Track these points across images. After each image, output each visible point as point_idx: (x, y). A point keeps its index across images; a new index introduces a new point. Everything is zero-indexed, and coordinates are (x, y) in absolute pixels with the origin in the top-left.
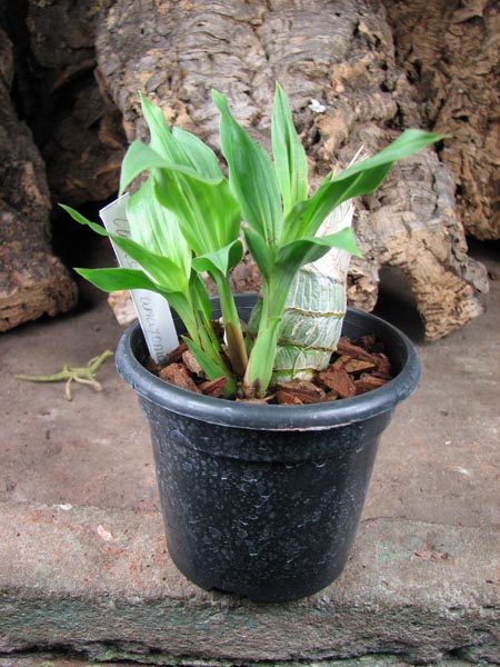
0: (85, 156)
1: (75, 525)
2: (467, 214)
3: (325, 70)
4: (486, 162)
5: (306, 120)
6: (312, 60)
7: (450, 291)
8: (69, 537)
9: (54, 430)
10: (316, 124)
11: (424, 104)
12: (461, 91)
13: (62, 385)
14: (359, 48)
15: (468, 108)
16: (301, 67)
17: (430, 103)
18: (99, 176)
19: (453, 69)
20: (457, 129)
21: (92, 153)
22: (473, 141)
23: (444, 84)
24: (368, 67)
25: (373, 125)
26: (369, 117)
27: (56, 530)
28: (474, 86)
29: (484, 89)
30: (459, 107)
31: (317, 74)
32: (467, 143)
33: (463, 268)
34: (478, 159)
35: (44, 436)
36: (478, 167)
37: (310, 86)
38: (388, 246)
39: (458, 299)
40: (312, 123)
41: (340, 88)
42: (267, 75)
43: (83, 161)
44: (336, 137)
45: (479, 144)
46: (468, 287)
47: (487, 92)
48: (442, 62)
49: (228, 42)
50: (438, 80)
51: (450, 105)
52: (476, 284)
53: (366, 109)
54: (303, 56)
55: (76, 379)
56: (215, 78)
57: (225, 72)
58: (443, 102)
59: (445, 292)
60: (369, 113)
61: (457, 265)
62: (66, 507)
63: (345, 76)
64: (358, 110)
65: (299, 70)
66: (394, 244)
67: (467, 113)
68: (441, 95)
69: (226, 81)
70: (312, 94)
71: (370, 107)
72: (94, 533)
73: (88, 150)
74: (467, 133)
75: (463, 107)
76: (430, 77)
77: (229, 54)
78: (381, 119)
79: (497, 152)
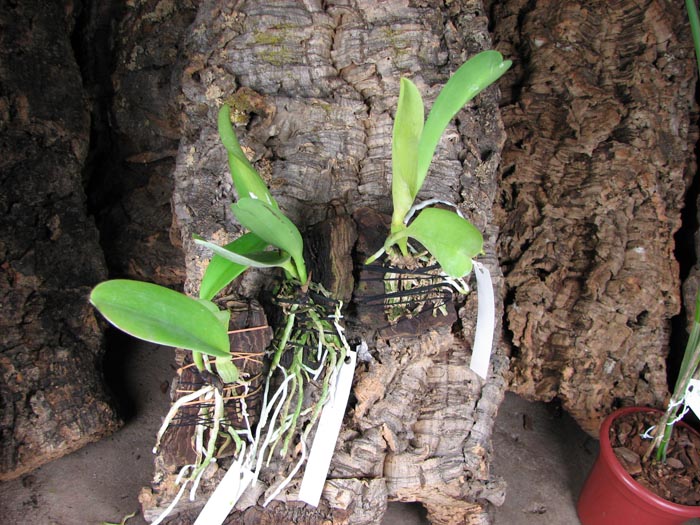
0: (152, 241)
2: (515, 384)
4: (549, 328)
11: (509, 238)
12: (547, 241)
15: (549, 261)
17: (515, 238)
20: (533, 284)
22: (543, 301)
23: (534, 224)
29: (571, 235)
30: (541, 257)
32: (536, 304)
34: (543, 323)
36: (540, 332)
39: (469, 512)
45: (549, 305)
46: (479, 508)
47: (574, 239)
48: (540, 189)
50: (531, 214)
51: (533, 251)
52: (492, 497)
58: (528, 244)
67: (548, 267)
68: (528, 235)
73: (157, 235)
74: (540, 292)
75: (545, 256)
76: (522, 208)
79: (564, 314)
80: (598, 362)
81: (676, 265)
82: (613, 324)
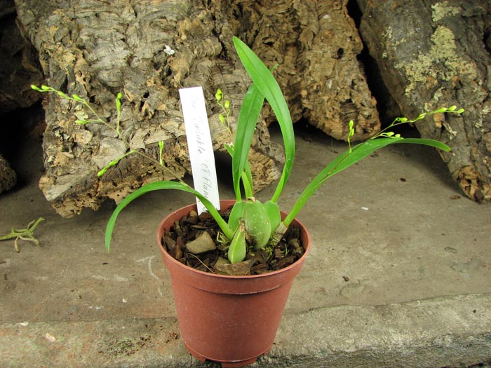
0: (12, 77)
1: (31, 334)
3: (174, 25)
4: (285, 73)
5: (162, 61)
6: (165, 18)
7: (260, 164)
8: (29, 342)
9: (9, 273)
10: (168, 64)
11: (245, 33)
12: (268, 25)
13: (11, 242)
14: (197, 5)
15: (273, 36)
16: (158, 23)
17: (248, 32)
18: (24, 92)
19: (263, 10)
20: (266, 51)
21: (18, 74)
22: (276, 60)
23: (258, 21)
24: (202, 21)
25: (207, 59)
26: (204, 55)
27: (19, 339)
28: (277, 21)
29: (283, 23)
30: (267, 36)
31: (169, 27)
32: (272, 61)
33: (268, 149)
34: (280, 71)
35: (3, 278)
36: (280, 77)
37: (164, 35)
38: (218, 140)
39: (266, 168)
40: (166, 63)
41: (184, 37)
42: (136, 27)
43: (11, 81)
44: (182, 72)
45: (280, 60)
46: (271, 160)
47: (285, 25)
48: (256, 4)
49: (109, 4)
50: (254, 16)
51: (261, 34)
52: (277, 157)
53: (201, 50)
54: (159, 14)
55: (21, 238)
56: (101, 31)
57: (108, 25)
58: (257, 32)
59: (256, 165)
60: (203, 53)
61: (263, 148)
62: (25, 324)
63: (187, 28)
64: (196, 52)
65: (157, 25)
66: (221, 138)
67: (272, 40)
68: (255, 28)
69: (109, 32)
70: (166, 41)
71: (204, 49)
72: (44, 338)
73: (15, 72)
74: (273, 54)
75: (270, 35)
76: (248, 15)
77: (110, 12)
78: (211, 56)
79: (292, 66)
80: (321, 83)
81: (351, 20)
82: (323, 59)
